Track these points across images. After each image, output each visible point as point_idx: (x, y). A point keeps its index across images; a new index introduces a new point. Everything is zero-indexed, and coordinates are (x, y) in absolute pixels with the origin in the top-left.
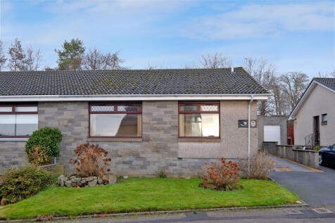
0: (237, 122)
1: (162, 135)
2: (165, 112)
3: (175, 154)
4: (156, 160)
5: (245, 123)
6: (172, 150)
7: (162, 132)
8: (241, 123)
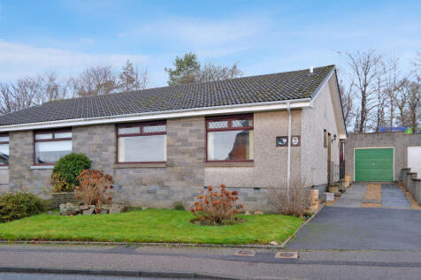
0: (275, 140)
1: (188, 159)
2: (191, 131)
3: (201, 181)
4: (180, 188)
5: (285, 140)
6: (199, 176)
7: (187, 155)
8: (280, 140)
